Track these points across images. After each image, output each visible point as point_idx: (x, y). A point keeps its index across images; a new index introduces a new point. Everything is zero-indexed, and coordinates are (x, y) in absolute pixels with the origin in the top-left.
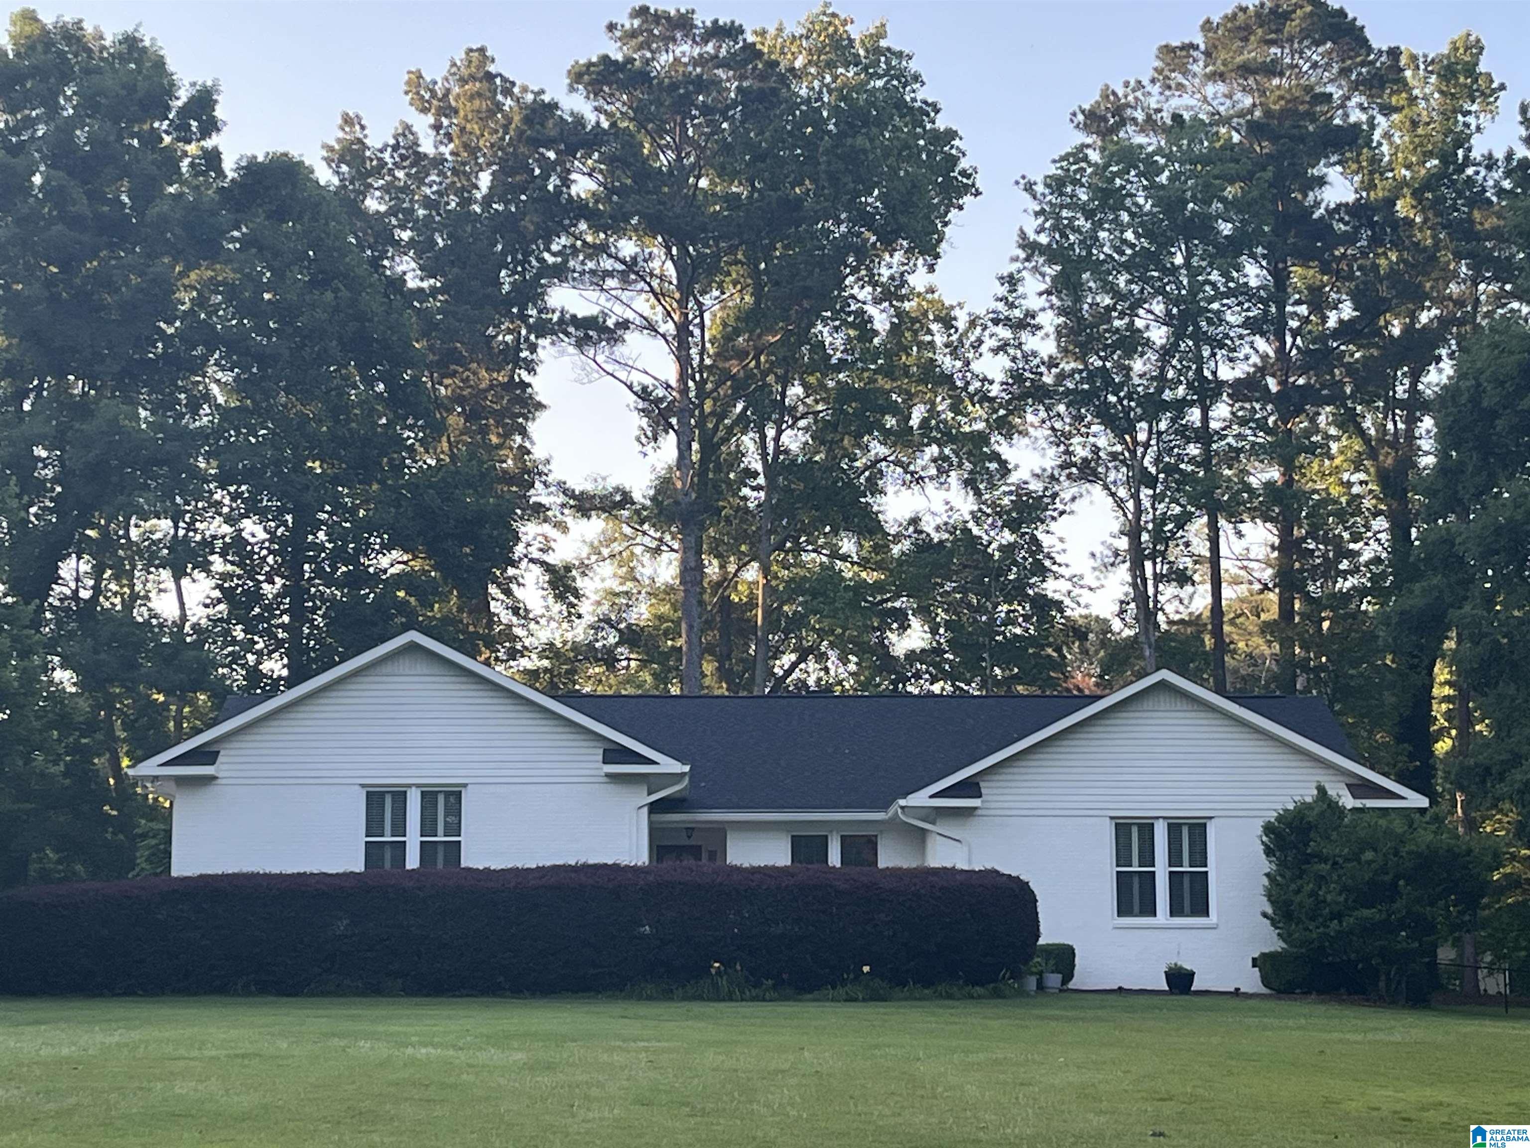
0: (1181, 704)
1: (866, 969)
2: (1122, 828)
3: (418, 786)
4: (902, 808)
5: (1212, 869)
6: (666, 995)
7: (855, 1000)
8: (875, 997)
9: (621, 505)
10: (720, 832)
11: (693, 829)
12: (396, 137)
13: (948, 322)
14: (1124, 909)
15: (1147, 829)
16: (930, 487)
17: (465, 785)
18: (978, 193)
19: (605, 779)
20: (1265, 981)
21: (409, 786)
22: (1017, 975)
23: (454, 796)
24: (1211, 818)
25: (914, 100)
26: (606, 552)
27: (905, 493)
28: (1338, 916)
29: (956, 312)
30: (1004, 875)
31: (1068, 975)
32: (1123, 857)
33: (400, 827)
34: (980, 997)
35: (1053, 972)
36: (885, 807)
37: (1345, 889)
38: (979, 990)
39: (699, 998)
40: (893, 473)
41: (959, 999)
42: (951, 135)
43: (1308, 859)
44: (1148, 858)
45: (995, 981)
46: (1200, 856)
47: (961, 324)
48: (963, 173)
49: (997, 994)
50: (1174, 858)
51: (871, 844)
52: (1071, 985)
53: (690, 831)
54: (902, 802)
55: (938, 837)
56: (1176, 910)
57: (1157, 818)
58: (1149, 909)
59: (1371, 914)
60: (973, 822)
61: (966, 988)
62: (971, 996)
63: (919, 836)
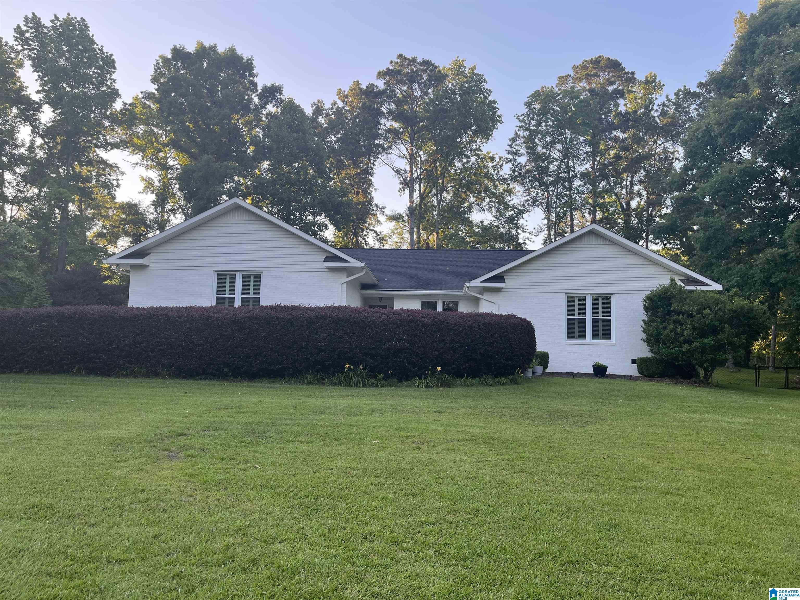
0: (600, 241)
1: (439, 369)
2: (571, 299)
3: (241, 271)
4: (468, 287)
5: (613, 318)
6: (321, 381)
7: (432, 387)
8: (443, 384)
11: (382, 298)
12: (332, 105)
13: (492, 159)
14: (571, 335)
15: (582, 299)
16: (486, 212)
17: (262, 272)
18: (502, 123)
19: (327, 270)
20: (640, 371)
21: (237, 271)
22: (524, 371)
23: (258, 277)
24: (613, 294)
25: (484, 88)
27: (479, 213)
28: (688, 341)
29: (496, 156)
30: (518, 317)
31: (546, 367)
32: (570, 311)
33: (232, 291)
34: (504, 384)
35: (538, 365)
36: (460, 287)
37: (694, 328)
38: (503, 380)
39: (339, 384)
40: (476, 208)
41: (492, 386)
42: (494, 102)
44: (582, 311)
45: (513, 374)
46: (607, 311)
47: (497, 159)
48: (498, 116)
49: (514, 382)
50: (595, 312)
51: (456, 304)
52: (547, 371)
54: (467, 284)
55: (485, 302)
56: (595, 336)
57: (588, 294)
58: (582, 335)
59: (709, 341)
60: (501, 294)
61: (497, 379)
62: (500, 384)
63: (476, 301)
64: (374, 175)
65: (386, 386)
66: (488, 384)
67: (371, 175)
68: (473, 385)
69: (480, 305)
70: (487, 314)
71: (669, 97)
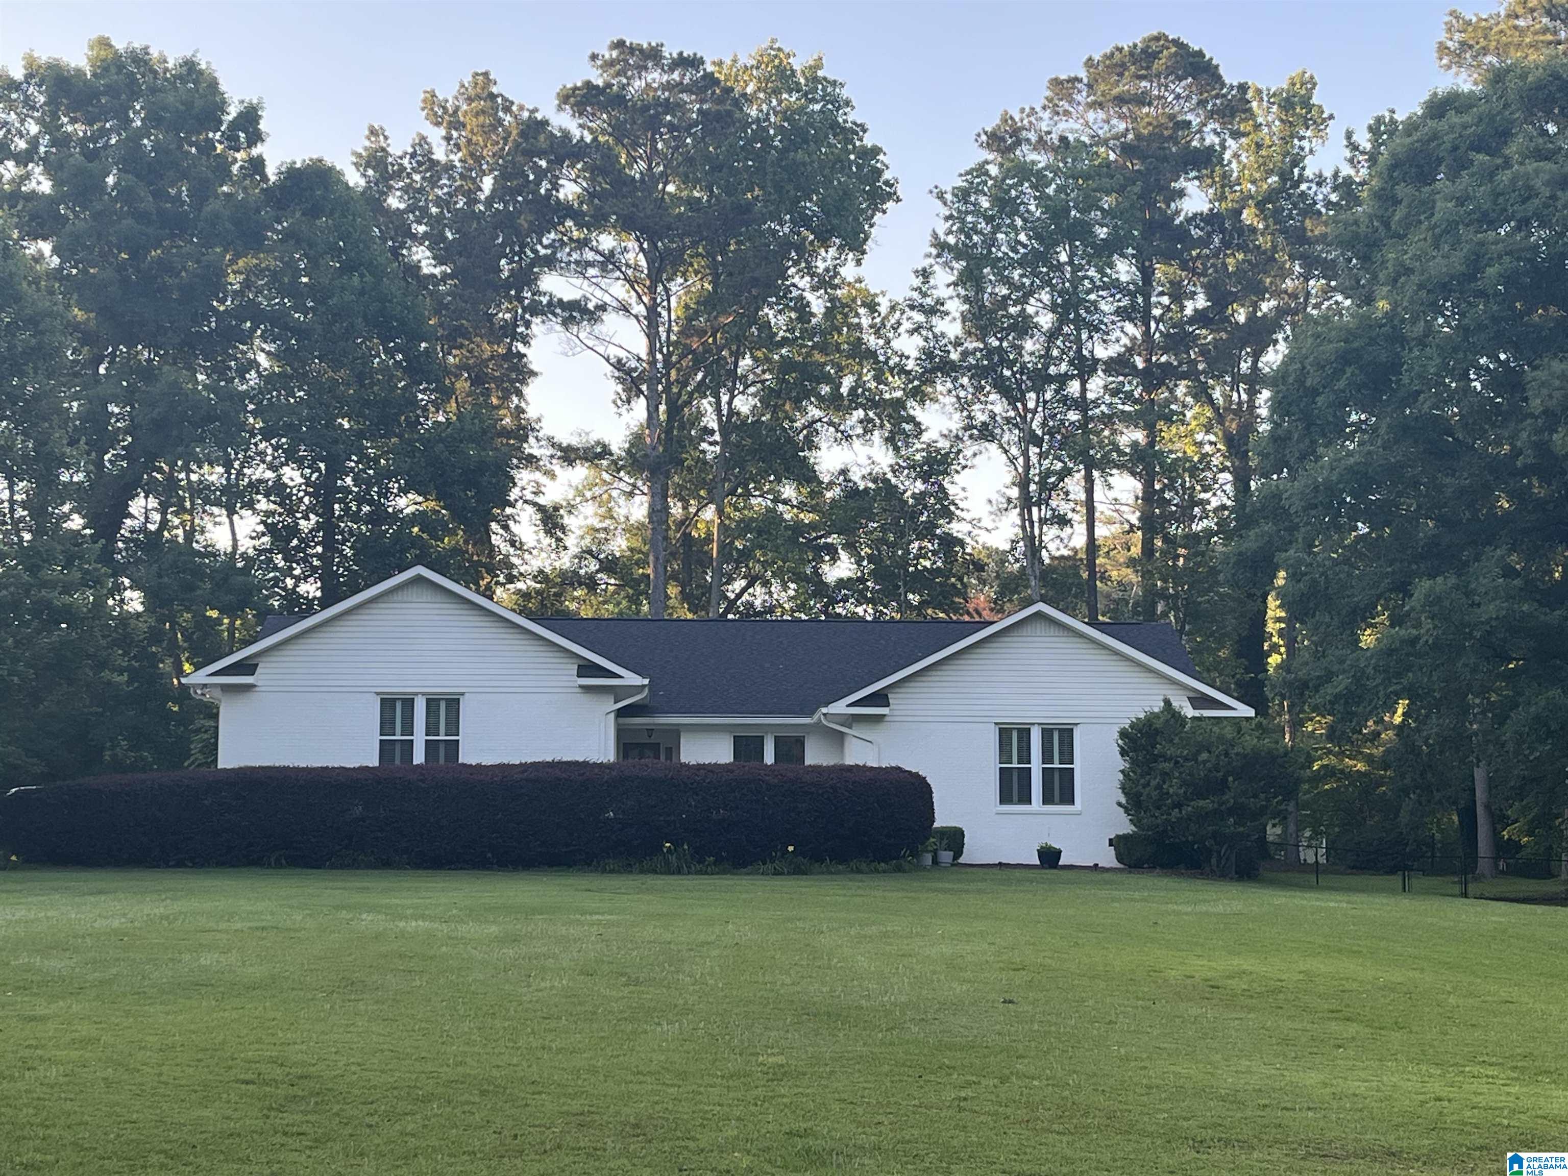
0: (1053, 631)
1: (791, 848)
2: (1004, 732)
3: (423, 694)
4: (824, 715)
5: (1077, 766)
6: (627, 869)
7: (782, 874)
8: (798, 871)
9: (600, 456)
10: (675, 733)
11: (653, 730)
12: (413, 146)
13: (872, 307)
14: (1005, 798)
15: (1024, 732)
16: (857, 443)
17: (463, 694)
18: (898, 200)
19: (579, 690)
20: (1119, 857)
21: (417, 694)
22: (915, 854)
23: (453, 703)
24: (1076, 724)
25: (845, 121)
27: (836, 449)
28: (1179, 805)
29: (880, 299)
30: (906, 770)
31: (959, 852)
32: (1004, 756)
33: (408, 728)
34: (884, 872)
35: (945, 850)
36: (811, 713)
37: (1184, 783)
38: (884, 866)
39: (653, 871)
40: (826, 435)
41: (867, 873)
42: (876, 151)
43: (1155, 758)
44: (1025, 757)
45: (897, 858)
46: (1068, 755)
47: (883, 309)
48: (887, 183)
49: (899, 869)
50: (1047, 757)
51: (800, 744)
52: (961, 860)
53: (650, 732)
54: (825, 710)
55: (855, 739)
56: (1048, 799)
57: (1033, 724)
58: (1026, 799)
59: (1206, 804)
60: (882, 727)
61: (873, 864)
62: (877, 871)
63: (839, 739)
64: (532, 342)
65: (718, 873)
66: (859, 871)
67: (526, 342)
68: (838, 873)
69: (847, 744)
70: (856, 766)
71: (1354, 138)
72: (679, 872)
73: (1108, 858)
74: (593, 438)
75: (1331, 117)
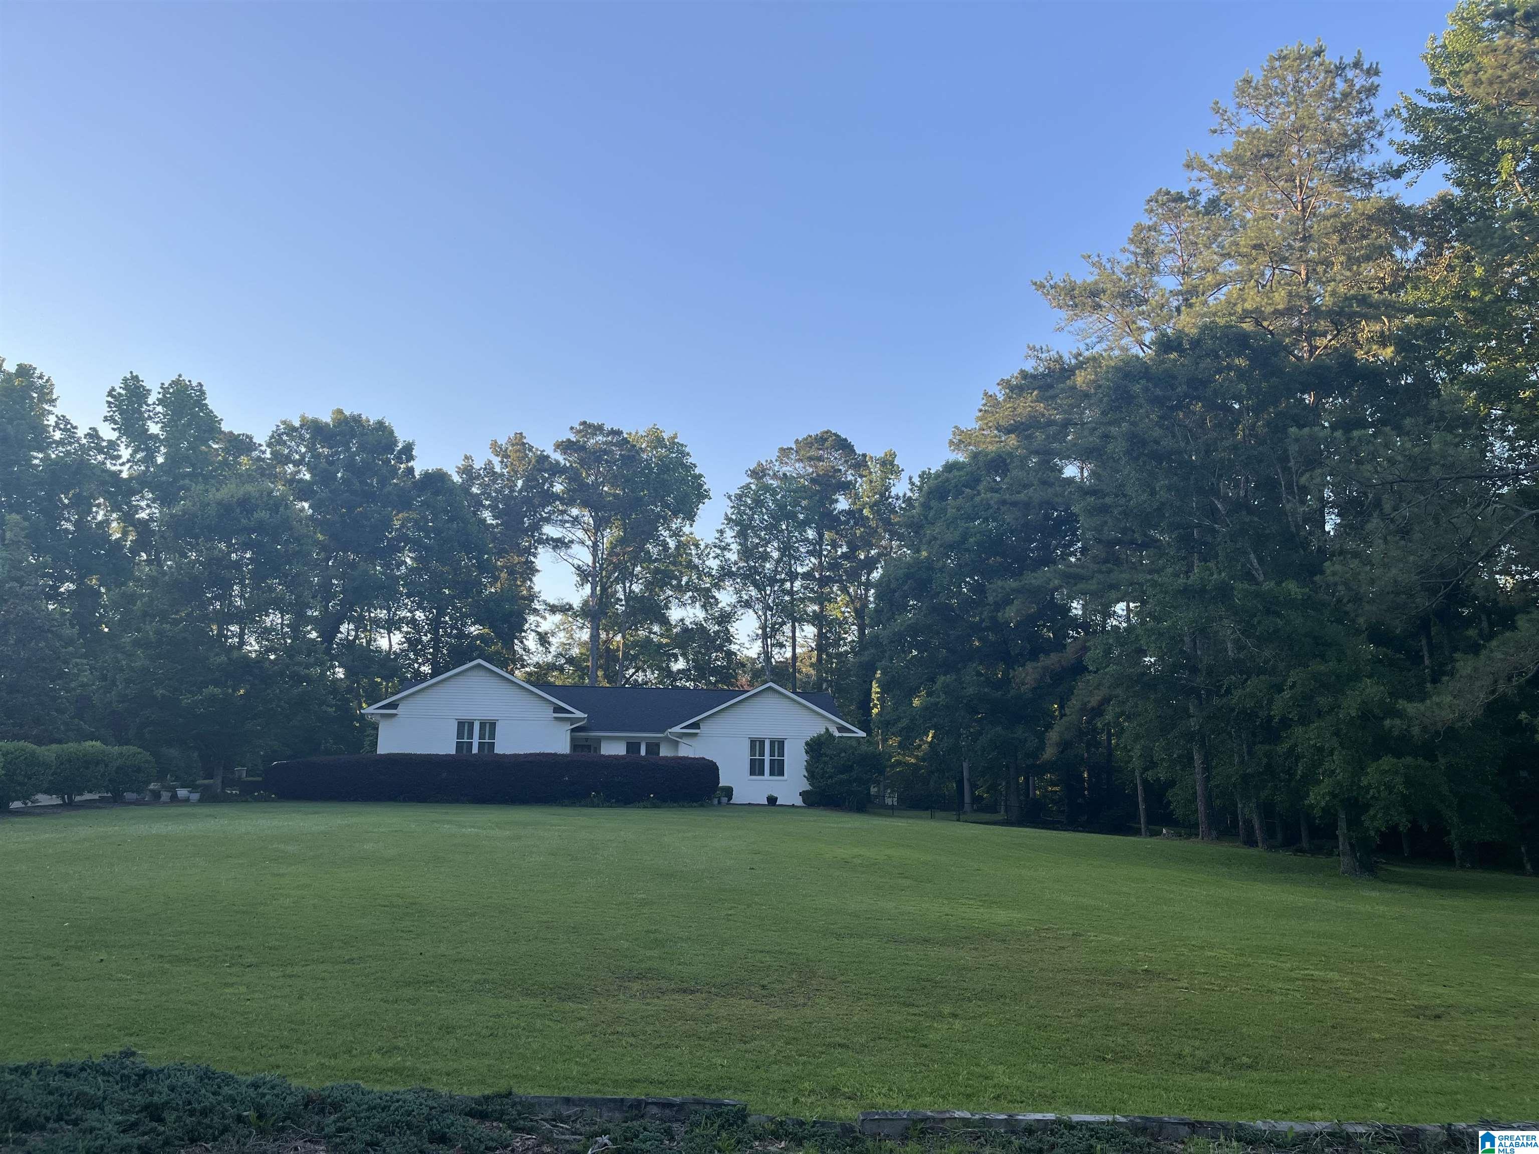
0: (777, 696)
1: (652, 796)
2: (753, 742)
3: (478, 720)
4: (670, 733)
5: (786, 758)
7: (647, 807)
8: (655, 806)
9: (568, 610)
10: (598, 740)
12: (485, 465)
13: (697, 546)
14: (752, 773)
15: (762, 742)
16: (688, 607)
17: (498, 720)
18: (710, 498)
19: (554, 719)
20: (804, 801)
21: (475, 720)
22: (710, 798)
23: (493, 725)
24: (786, 738)
25: (687, 462)
26: (562, 627)
27: (679, 609)
28: (831, 777)
29: (700, 543)
30: (706, 759)
31: (730, 798)
32: (753, 752)
33: (471, 736)
34: (695, 807)
35: (724, 797)
36: (663, 731)
37: (834, 767)
38: (695, 804)
39: (586, 806)
40: (674, 602)
41: (687, 807)
42: (700, 476)
43: (821, 755)
44: (762, 754)
45: (701, 800)
46: (781, 754)
47: (702, 547)
48: (705, 490)
49: (702, 806)
50: (772, 754)
51: (658, 746)
52: (731, 802)
53: (587, 739)
54: (670, 730)
55: (683, 744)
56: (772, 773)
57: (766, 738)
58: (762, 773)
59: (843, 777)
60: (698, 738)
61: (690, 803)
62: (692, 807)
63: (676, 744)
66: (683, 806)
68: (673, 807)
69: (680, 748)
70: (684, 757)
71: (913, 480)
72: (598, 806)
73: (799, 801)
74: (565, 601)
75: (903, 470)
